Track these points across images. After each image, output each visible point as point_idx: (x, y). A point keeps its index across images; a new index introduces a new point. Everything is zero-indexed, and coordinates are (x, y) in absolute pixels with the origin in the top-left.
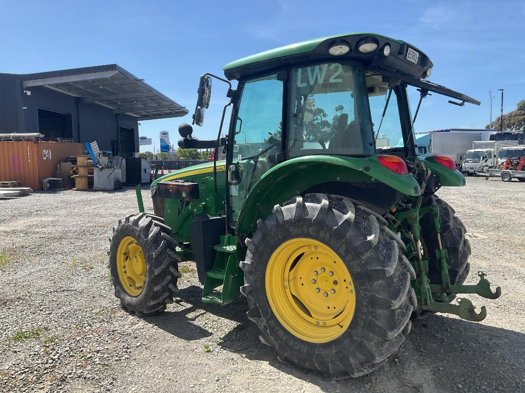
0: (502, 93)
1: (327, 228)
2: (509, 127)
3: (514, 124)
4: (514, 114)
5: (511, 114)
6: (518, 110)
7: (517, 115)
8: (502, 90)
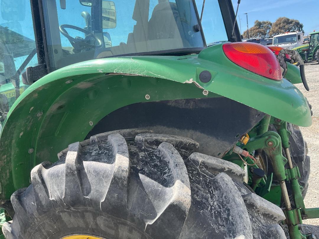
0: (247, 16)
1: (133, 221)
2: (251, 37)
3: (254, 35)
4: (253, 28)
5: (251, 29)
6: (255, 26)
7: (254, 30)
8: (247, 14)
